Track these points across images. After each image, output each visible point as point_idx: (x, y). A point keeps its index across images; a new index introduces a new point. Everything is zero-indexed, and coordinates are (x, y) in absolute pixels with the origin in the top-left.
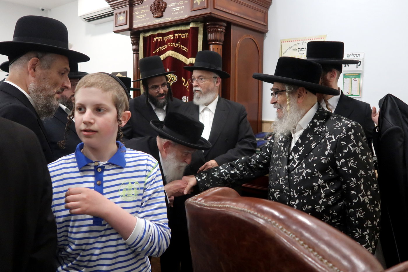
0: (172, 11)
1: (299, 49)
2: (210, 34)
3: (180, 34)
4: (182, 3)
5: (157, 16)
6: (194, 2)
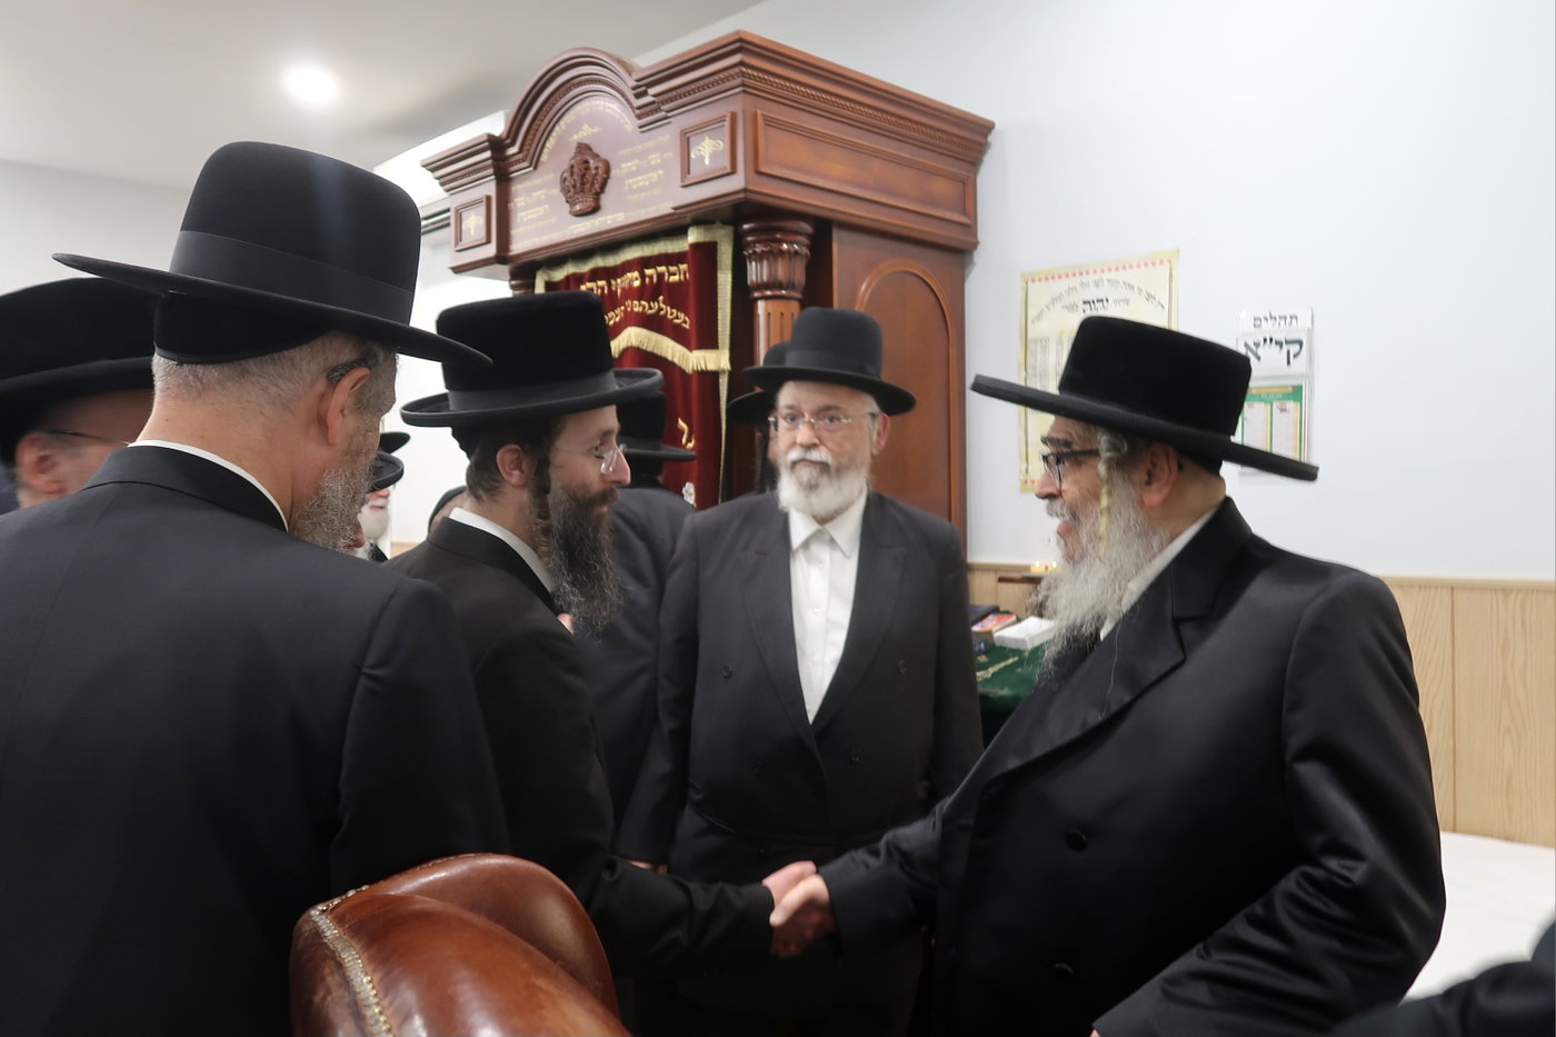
2: (754, 264)
3: (662, 269)
4: (656, 159)
5: (581, 210)
6: (693, 156)
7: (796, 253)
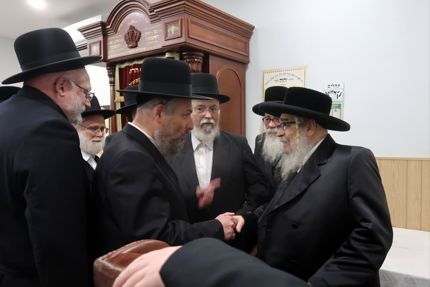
0: (146, 40)
1: (280, 80)
4: (156, 31)
5: (131, 46)
6: (168, 31)
7: (199, 62)
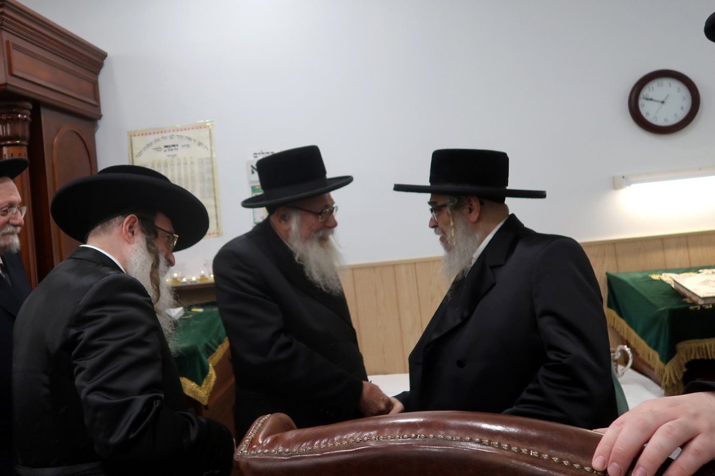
1: (165, 147)
7: (26, 120)
